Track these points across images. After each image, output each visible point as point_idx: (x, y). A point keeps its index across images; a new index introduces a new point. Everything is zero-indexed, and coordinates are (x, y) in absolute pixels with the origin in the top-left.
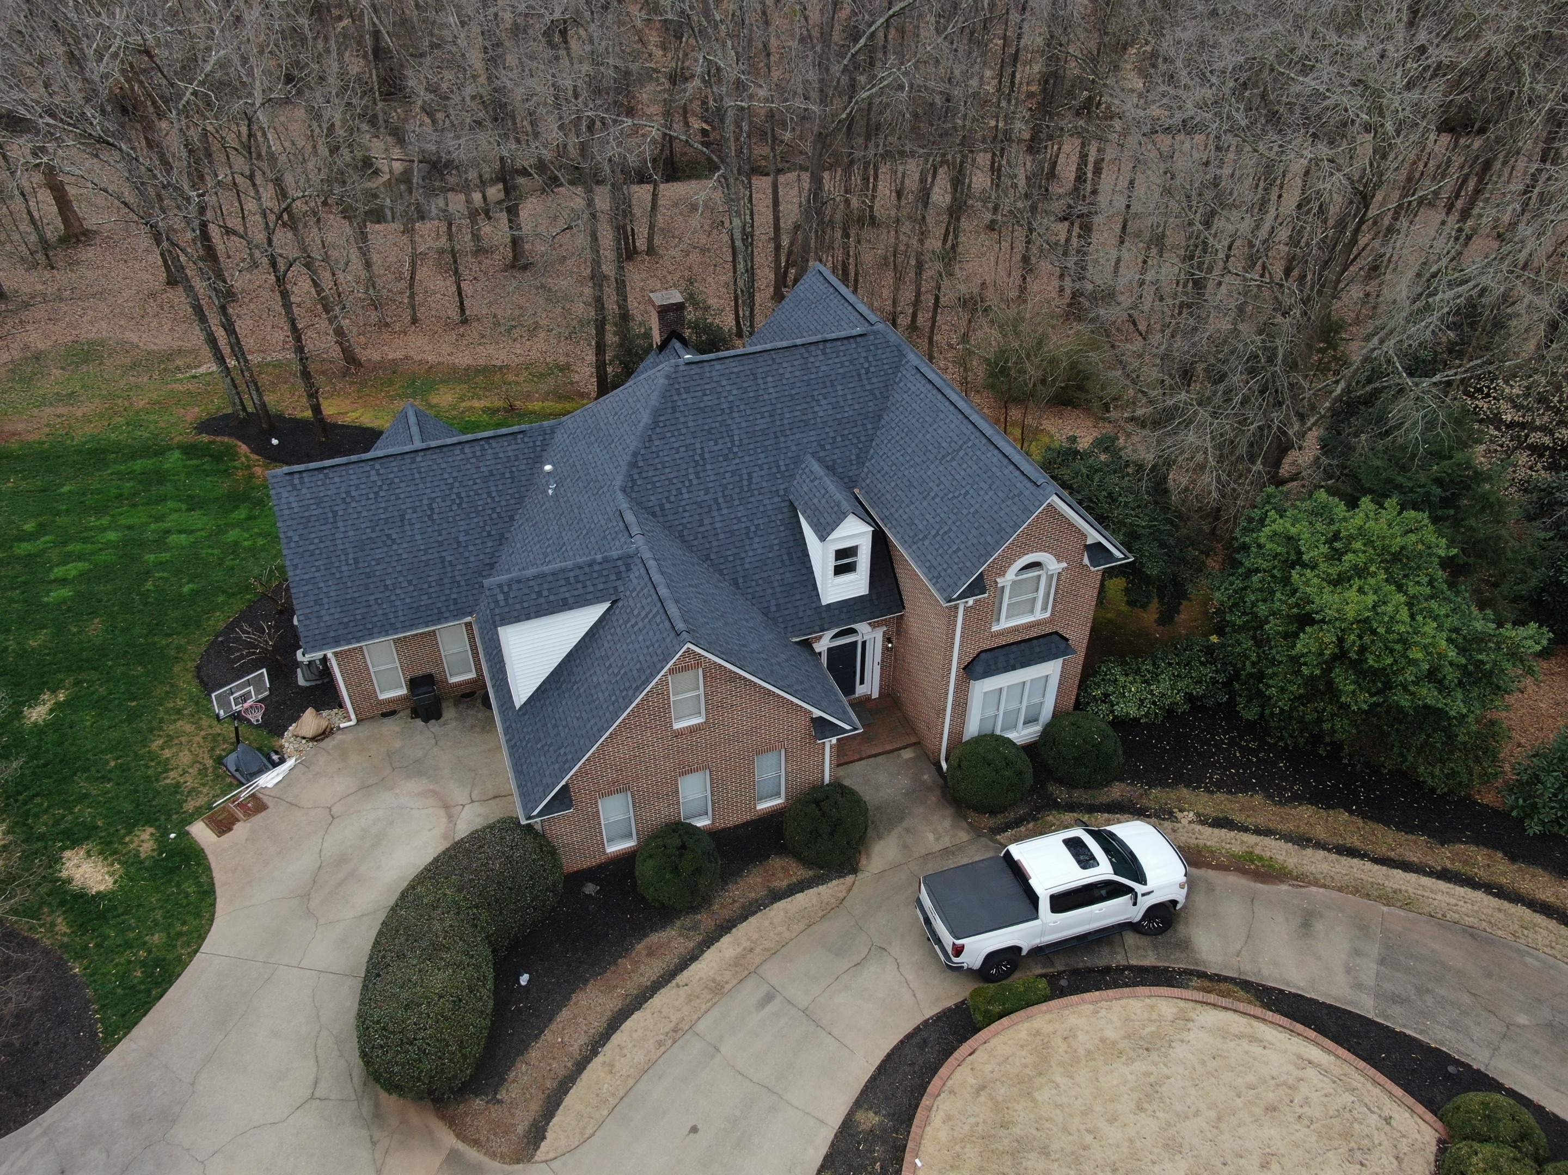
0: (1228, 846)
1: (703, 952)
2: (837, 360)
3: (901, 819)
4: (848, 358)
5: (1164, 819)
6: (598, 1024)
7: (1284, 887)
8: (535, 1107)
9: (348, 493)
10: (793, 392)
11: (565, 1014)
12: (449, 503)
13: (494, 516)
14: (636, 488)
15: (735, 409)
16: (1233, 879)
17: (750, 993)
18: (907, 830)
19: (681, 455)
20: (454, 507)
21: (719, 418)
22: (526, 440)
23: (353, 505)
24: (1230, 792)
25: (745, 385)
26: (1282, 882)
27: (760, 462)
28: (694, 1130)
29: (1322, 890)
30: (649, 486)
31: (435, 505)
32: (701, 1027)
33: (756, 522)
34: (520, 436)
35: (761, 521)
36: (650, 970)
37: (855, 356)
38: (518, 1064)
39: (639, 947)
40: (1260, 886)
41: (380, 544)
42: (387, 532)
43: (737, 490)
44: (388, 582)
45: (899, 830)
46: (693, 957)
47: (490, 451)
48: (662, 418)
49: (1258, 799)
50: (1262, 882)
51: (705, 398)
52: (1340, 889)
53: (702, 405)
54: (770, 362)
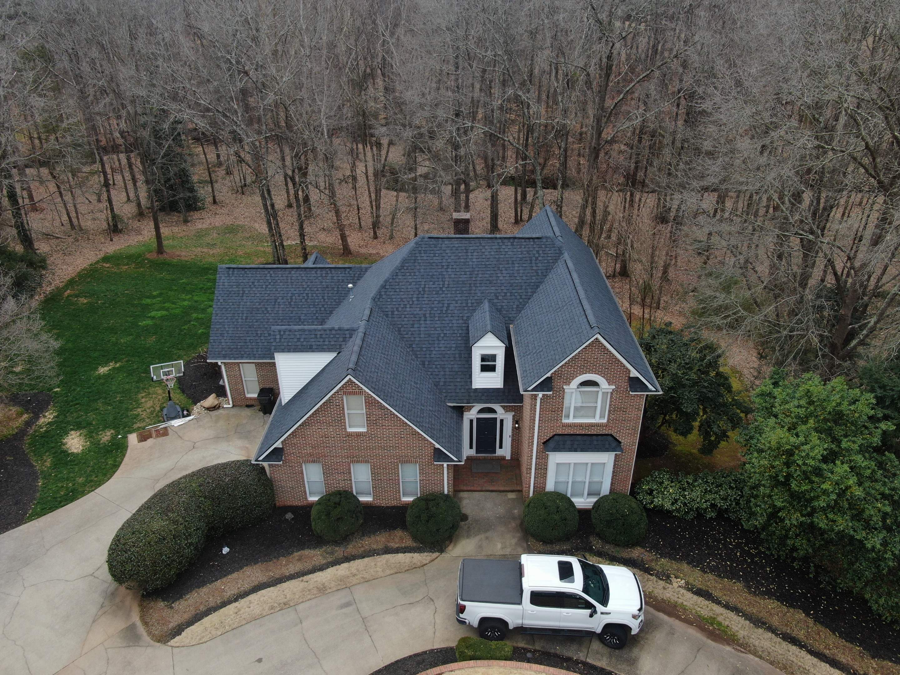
0: (699, 609)
1: (328, 567)
2: (519, 250)
3: (487, 531)
4: (526, 249)
5: (661, 579)
6: (247, 586)
7: (728, 648)
8: (186, 616)
9: (253, 283)
10: (487, 263)
11: (235, 575)
12: (301, 298)
13: (323, 309)
14: (381, 300)
15: (450, 267)
16: (692, 632)
17: (341, 597)
18: (487, 538)
19: (412, 286)
20: (303, 300)
21: (439, 270)
22: (351, 272)
23: (254, 289)
24: (719, 576)
25: (460, 255)
26: (729, 644)
27: (457, 299)
28: (260, 660)
29: (757, 659)
30: (389, 300)
31: (294, 298)
32: (300, 607)
33: (445, 332)
34: (348, 270)
35: (448, 332)
36: (292, 568)
37: (532, 249)
38: (194, 592)
39: (295, 554)
40: (710, 642)
41: (260, 312)
42: (266, 306)
43: (439, 312)
44: (259, 332)
45: (482, 536)
46: (321, 568)
47: (330, 275)
48: (407, 265)
49: (739, 586)
50: (712, 640)
51: (435, 258)
52: (772, 663)
53: (432, 261)
54: (478, 245)
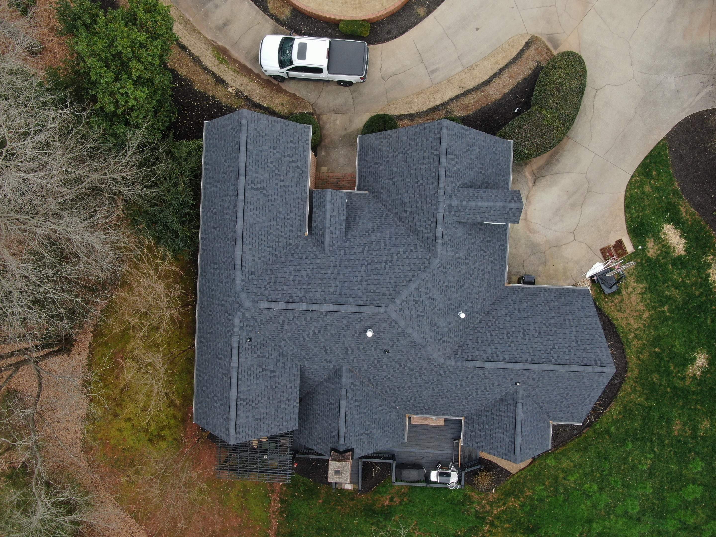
0: (226, 69)
1: (448, 101)
2: (284, 292)
4: (277, 292)
5: (241, 92)
6: (497, 81)
7: (220, 43)
8: (526, 55)
9: (570, 351)
10: (320, 282)
11: (506, 91)
13: (489, 324)
14: (428, 258)
15: (359, 280)
16: (236, 55)
17: (438, 76)
18: (345, 129)
19: (398, 267)
20: (511, 333)
21: (370, 278)
22: (466, 357)
23: (567, 345)
24: (205, 94)
25: (348, 290)
26: (219, 46)
27: (355, 256)
28: (477, 29)
29: (207, 36)
30: (420, 257)
31: (522, 336)
32: (461, 68)
33: (367, 234)
35: (365, 233)
36: (470, 100)
37: (272, 292)
38: (528, 74)
39: (470, 112)
40: (228, 47)
41: (552, 325)
42: (549, 329)
43: (372, 247)
44: (548, 308)
45: (349, 131)
46: (453, 100)
47: (488, 355)
48: (404, 284)
49: (197, 87)
50: (226, 49)
51: (375, 289)
52: (200, 33)
53: (378, 286)
54: (327, 298)
